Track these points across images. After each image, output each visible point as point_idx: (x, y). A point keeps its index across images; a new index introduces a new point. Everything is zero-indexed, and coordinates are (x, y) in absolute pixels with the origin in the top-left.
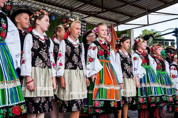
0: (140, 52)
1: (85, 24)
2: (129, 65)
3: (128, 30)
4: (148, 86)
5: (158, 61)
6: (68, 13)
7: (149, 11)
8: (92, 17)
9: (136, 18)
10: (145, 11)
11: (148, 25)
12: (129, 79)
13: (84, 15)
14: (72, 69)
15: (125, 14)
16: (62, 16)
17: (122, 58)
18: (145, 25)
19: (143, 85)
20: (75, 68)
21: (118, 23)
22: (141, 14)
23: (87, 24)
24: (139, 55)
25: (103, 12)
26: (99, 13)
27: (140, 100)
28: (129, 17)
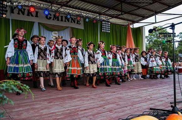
0: (101, 49)
1: (110, 23)
2: (92, 57)
3: (141, 27)
4: (105, 67)
5: (113, 54)
6: (97, 16)
7: (156, 13)
8: (115, 19)
9: (147, 18)
10: (153, 13)
11: (156, 23)
12: (93, 65)
13: (109, 17)
14: (57, 59)
15: (139, 16)
16: (93, 18)
17: (89, 54)
18: (153, 23)
19: (103, 67)
20: (58, 59)
21: (134, 22)
22: (150, 15)
23: (111, 23)
24: (101, 51)
25: (122, 14)
26: (119, 15)
27: (100, 74)
28: (142, 18)
